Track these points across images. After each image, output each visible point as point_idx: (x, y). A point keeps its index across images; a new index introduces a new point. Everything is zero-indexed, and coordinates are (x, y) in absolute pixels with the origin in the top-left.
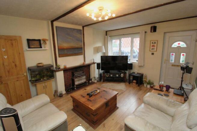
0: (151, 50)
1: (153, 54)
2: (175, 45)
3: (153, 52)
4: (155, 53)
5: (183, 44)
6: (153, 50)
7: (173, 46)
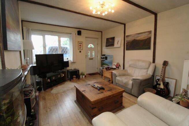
0: (79, 49)
1: (80, 52)
2: (89, 46)
3: (80, 50)
4: (81, 51)
5: (92, 46)
6: (80, 49)
7: (88, 47)
